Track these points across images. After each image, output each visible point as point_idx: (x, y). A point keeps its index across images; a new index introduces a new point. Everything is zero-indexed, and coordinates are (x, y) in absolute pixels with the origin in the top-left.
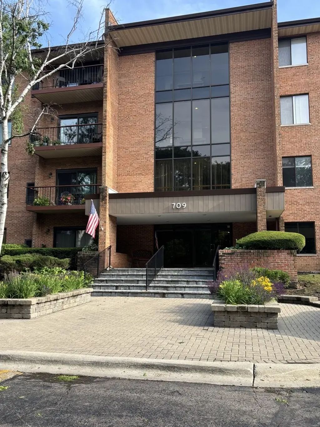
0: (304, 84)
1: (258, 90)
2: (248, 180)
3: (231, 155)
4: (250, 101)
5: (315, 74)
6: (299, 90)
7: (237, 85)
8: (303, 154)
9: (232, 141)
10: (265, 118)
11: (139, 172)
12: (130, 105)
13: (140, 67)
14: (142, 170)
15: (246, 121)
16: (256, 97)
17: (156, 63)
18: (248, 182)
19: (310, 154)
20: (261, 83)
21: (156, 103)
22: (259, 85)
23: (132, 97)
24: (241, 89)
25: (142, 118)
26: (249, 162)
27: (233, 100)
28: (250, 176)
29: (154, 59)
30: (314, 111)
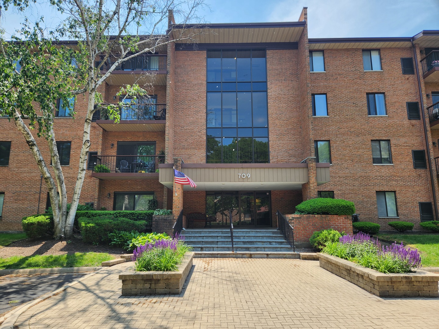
0: (323, 86)
1: (289, 88)
2: (282, 157)
3: (269, 137)
4: (283, 96)
5: (331, 80)
6: (320, 91)
7: (273, 83)
8: (324, 139)
9: (270, 126)
10: (295, 110)
11: (194, 147)
12: (186, 91)
13: (194, 61)
14: (195, 145)
15: (280, 111)
16: (288, 93)
17: (207, 60)
18: (282, 159)
19: (329, 139)
20: (291, 83)
21: (207, 92)
22: (290, 84)
23: (187, 85)
24: (275, 86)
25: (195, 103)
26: (283, 143)
27: (269, 94)
28: (284, 154)
29: (206, 56)
30: (331, 107)
